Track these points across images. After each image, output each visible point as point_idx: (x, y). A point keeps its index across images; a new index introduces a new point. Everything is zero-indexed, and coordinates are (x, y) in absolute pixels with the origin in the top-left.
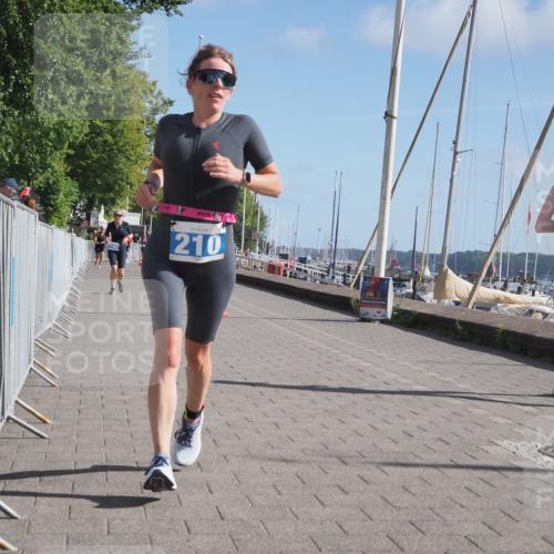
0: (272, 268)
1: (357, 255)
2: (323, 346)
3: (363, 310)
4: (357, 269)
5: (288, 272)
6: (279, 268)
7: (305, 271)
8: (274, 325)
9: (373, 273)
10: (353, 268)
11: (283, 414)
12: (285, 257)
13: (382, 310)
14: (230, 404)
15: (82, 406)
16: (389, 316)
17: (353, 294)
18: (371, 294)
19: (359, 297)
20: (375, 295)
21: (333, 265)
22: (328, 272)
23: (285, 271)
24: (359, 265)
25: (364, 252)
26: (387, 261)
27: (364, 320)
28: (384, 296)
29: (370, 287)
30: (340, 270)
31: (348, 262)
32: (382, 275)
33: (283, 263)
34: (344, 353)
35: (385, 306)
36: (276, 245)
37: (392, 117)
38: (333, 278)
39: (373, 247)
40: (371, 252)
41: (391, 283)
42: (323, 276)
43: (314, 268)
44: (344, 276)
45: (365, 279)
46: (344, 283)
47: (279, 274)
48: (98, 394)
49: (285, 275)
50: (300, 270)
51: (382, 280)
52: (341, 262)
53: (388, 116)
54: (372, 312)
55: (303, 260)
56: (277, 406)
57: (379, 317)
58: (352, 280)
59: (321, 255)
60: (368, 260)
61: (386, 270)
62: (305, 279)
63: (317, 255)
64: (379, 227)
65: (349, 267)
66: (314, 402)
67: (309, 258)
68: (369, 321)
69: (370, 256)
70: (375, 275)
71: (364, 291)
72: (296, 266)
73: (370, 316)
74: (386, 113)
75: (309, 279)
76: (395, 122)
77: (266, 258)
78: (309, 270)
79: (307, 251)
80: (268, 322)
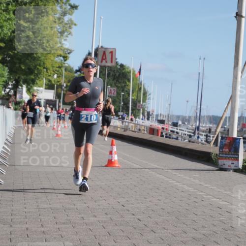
0: (152, 131)
1: (216, 120)
2: (191, 189)
3: (221, 162)
4: (216, 131)
5: (164, 134)
6: (158, 131)
7: (177, 133)
8: (154, 173)
9: (228, 134)
10: (213, 130)
11: (162, 241)
12: (162, 122)
13: (235, 162)
14: (122, 234)
15: (12, 236)
16: (240, 166)
17: (214, 150)
18: (227, 150)
19: (218, 152)
20: (230, 151)
21: (198, 128)
22: (194, 133)
23: (162, 133)
24: (217, 128)
25: (221, 118)
26: (238, 125)
27: (222, 169)
28: (237, 151)
29: (225, 145)
30: (203, 132)
31: (209, 125)
32: (235, 135)
33: (160, 126)
34: (207, 195)
35: (237, 159)
36: (155, 113)
37: (242, 16)
38: (198, 137)
39: (228, 114)
40: (226, 118)
41: (242, 141)
42: (190, 136)
43: (184, 130)
44: (207, 136)
45: (222, 138)
46: (206, 141)
47: (158, 135)
48: (25, 226)
49: (162, 136)
50: (173, 132)
51: (235, 139)
52: (205, 126)
53: (239, 15)
54: (227, 163)
55: (175, 125)
56: (157, 235)
57: (233, 167)
58: (212, 139)
59: (189, 121)
60: (224, 124)
61: (238, 131)
62: (177, 139)
63: (186, 120)
64: (232, 99)
65: (210, 130)
66: (185, 232)
67: (180, 123)
68: (225, 170)
69: (225, 120)
70: (230, 136)
71: (221, 148)
72: (170, 129)
73: (226, 167)
74: (237, 13)
75: (180, 138)
76: (243, 20)
77: (148, 123)
78: (180, 132)
79: (178, 117)
80: (150, 172)
